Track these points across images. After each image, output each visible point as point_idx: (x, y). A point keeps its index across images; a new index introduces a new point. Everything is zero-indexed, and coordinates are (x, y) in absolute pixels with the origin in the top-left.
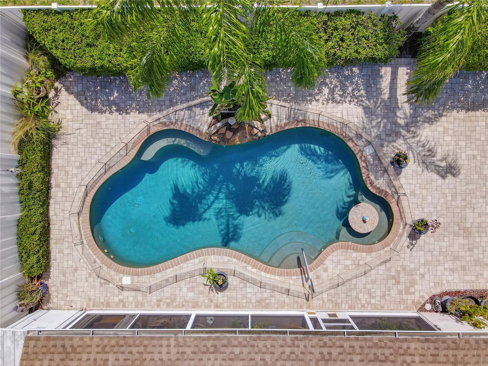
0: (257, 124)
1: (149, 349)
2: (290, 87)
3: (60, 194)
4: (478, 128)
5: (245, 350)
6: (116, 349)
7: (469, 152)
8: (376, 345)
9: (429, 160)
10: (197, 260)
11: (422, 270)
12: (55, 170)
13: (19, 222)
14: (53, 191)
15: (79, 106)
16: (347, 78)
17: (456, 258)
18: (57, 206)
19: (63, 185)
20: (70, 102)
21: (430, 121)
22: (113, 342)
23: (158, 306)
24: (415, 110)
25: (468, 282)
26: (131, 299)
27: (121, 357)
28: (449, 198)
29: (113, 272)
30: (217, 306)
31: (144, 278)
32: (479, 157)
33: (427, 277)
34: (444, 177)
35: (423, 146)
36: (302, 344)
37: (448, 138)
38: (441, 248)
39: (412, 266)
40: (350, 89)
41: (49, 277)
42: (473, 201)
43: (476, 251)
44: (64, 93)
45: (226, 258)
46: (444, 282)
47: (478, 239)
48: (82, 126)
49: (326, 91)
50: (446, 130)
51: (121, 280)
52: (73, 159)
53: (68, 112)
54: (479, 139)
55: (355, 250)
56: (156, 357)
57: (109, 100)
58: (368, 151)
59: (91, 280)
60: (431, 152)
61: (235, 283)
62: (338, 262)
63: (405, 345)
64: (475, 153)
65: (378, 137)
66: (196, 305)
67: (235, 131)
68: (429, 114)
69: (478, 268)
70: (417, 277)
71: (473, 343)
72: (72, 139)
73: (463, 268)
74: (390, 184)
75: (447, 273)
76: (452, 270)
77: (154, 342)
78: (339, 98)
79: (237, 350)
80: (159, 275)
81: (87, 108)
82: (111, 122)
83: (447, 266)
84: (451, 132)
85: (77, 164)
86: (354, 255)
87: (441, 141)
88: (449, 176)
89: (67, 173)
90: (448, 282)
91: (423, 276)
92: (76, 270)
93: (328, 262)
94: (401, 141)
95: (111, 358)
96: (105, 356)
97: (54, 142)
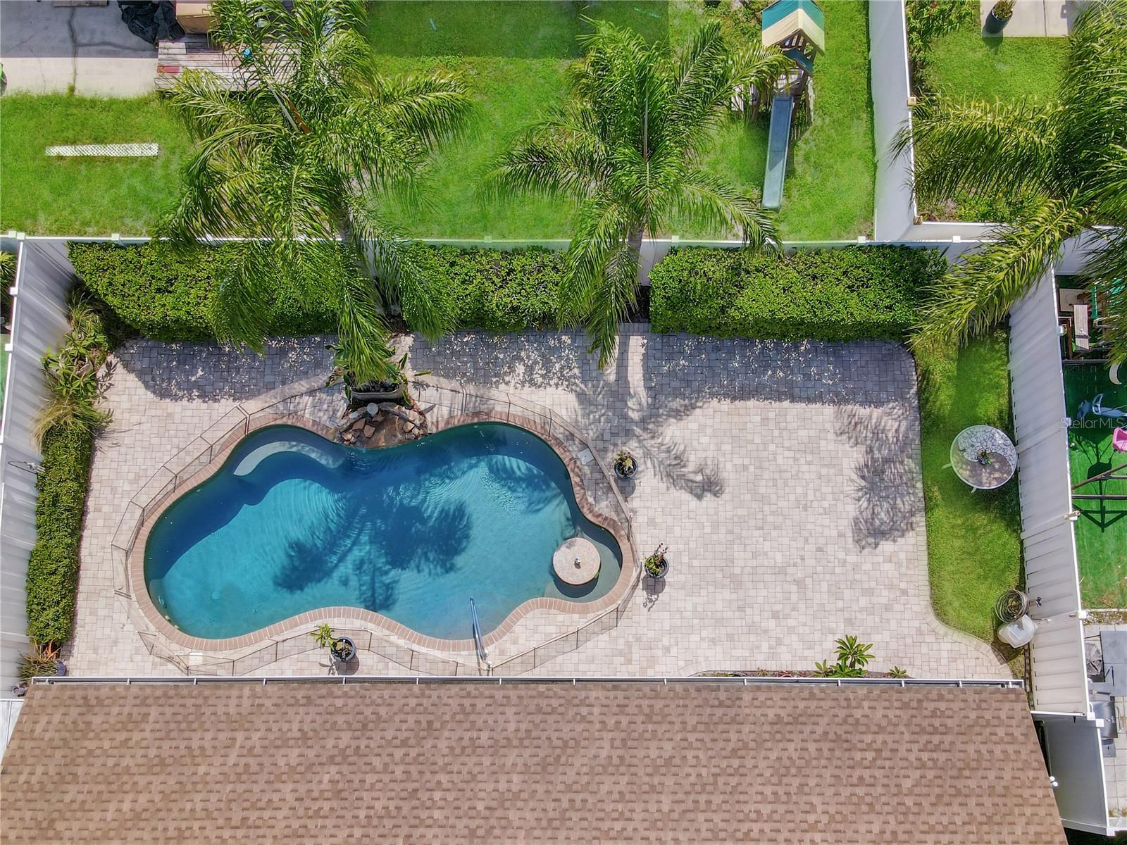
0: (412, 415)
2: (466, 363)
3: (100, 522)
4: (749, 425)
5: (351, 702)
6: (162, 701)
7: (738, 461)
9: (678, 471)
11: (666, 641)
12: (95, 485)
13: (33, 554)
14: (90, 519)
15: (141, 390)
16: (553, 350)
17: (719, 622)
18: (94, 541)
19: (106, 509)
20: (129, 384)
21: (678, 414)
22: (159, 693)
24: (655, 398)
25: (737, 659)
27: (169, 711)
28: (708, 530)
32: (752, 468)
33: (674, 651)
34: (700, 497)
35: (668, 451)
37: (705, 440)
38: (695, 606)
39: (651, 634)
40: (557, 366)
41: (70, 653)
42: (744, 533)
43: (749, 611)
44: (120, 371)
46: (701, 659)
47: (752, 593)
48: (143, 419)
49: (520, 369)
50: (702, 428)
52: (125, 468)
53: (125, 398)
54: (752, 442)
55: (563, 610)
57: (188, 381)
58: (584, 458)
59: (138, 658)
60: (680, 460)
61: (370, 662)
62: (535, 630)
64: (746, 461)
65: (601, 437)
67: (378, 426)
68: (677, 403)
69: (752, 637)
70: (659, 653)
72: (127, 439)
73: (730, 638)
74: (618, 509)
75: (705, 645)
76: (713, 641)
78: (540, 380)
79: (340, 702)
81: (154, 392)
82: (189, 413)
83: (704, 634)
84: (709, 431)
85: (131, 476)
86: (561, 617)
87: (695, 443)
88: (708, 496)
89: (114, 490)
90: (707, 659)
91: (667, 650)
93: (518, 629)
94: (632, 443)
95: (154, 712)
96: (144, 710)
97: (98, 443)
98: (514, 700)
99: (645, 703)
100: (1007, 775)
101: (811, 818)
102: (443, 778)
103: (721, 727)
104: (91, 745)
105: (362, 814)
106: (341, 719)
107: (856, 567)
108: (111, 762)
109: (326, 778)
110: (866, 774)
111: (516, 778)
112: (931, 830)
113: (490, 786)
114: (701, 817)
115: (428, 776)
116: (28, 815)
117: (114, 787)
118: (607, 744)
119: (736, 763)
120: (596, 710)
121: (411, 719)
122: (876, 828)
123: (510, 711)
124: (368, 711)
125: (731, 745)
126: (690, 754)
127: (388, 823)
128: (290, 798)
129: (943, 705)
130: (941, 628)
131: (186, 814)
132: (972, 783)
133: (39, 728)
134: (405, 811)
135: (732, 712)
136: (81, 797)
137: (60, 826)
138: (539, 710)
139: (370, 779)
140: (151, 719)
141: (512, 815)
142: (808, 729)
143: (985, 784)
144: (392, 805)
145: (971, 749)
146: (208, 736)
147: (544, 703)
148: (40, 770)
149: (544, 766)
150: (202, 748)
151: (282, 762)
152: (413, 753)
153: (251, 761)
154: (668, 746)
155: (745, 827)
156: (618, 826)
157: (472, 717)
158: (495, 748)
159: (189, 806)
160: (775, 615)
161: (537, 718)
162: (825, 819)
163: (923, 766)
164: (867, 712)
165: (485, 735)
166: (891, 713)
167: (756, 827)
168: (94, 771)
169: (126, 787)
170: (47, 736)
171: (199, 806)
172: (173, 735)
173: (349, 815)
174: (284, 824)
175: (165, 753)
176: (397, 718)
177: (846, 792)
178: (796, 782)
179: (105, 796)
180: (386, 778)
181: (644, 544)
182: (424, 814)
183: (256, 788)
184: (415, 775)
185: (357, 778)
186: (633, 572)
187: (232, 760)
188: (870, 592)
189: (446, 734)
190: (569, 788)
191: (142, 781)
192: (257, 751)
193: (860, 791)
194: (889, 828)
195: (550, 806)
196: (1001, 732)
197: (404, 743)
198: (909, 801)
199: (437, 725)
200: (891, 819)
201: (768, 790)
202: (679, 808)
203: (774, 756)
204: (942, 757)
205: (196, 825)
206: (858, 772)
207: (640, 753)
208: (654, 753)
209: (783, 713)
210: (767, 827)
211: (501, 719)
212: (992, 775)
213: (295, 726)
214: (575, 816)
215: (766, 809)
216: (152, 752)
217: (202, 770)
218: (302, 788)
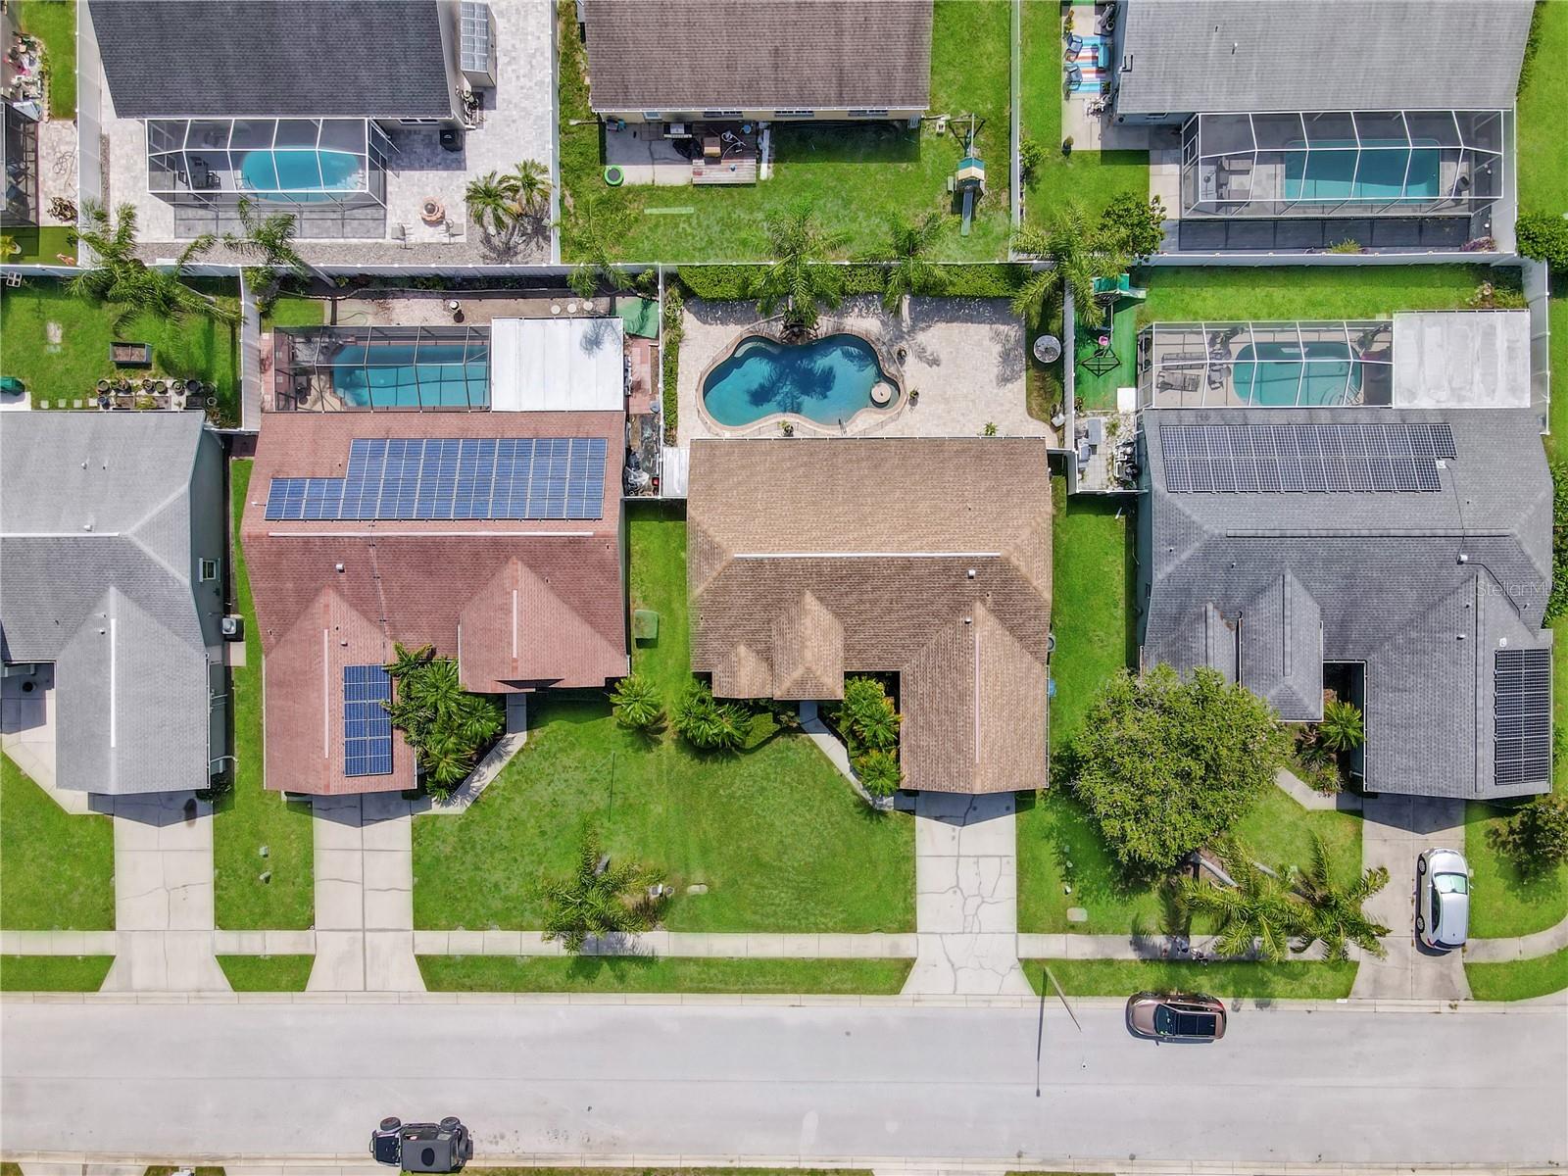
0: (812, 331)
3: (684, 379)
4: (954, 334)
6: (738, 446)
7: (948, 350)
9: (922, 355)
10: (774, 419)
11: (918, 426)
12: (680, 363)
14: (679, 377)
15: (695, 321)
16: (870, 301)
17: (939, 417)
18: (683, 387)
19: (685, 372)
20: (690, 319)
21: (923, 329)
22: (736, 443)
24: (914, 322)
28: (935, 380)
32: (953, 354)
33: (921, 430)
34: (931, 366)
35: (919, 346)
37: (934, 341)
38: (930, 411)
39: (912, 423)
40: (872, 309)
41: (677, 431)
42: (950, 381)
43: (952, 413)
44: (686, 313)
46: (932, 431)
47: (953, 405)
48: (698, 334)
49: (856, 310)
50: (933, 337)
52: (693, 354)
53: (689, 324)
54: (954, 342)
55: (876, 413)
57: (715, 316)
58: (884, 349)
60: (924, 350)
61: (798, 433)
62: (866, 420)
64: (951, 351)
65: (891, 340)
67: (798, 337)
68: (923, 325)
69: (953, 424)
70: (915, 430)
72: (692, 342)
73: (944, 424)
74: (898, 371)
75: (934, 426)
78: (865, 315)
81: (701, 322)
82: (717, 330)
83: (933, 422)
84: (937, 337)
85: (695, 358)
86: (876, 416)
87: (931, 343)
88: (935, 366)
89: (687, 365)
91: (918, 429)
92: (695, 428)
93: (859, 420)
94: (904, 342)
95: (736, 450)
96: (733, 449)
97: (680, 344)
98: (864, 445)
99: (910, 444)
100: (1034, 468)
101: (966, 482)
102: (841, 471)
103: (937, 453)
104: (718, 461)
105: (815, 482)
106: (802, 452)
107: (997, 395)
108: (726, 466)
109: (801, 471)
110: (986, 467)
111: (866, 470)
112: (1006, 485)
113: (857, 473)
114: (930, 482)
115: (836, 470)
116: (703, 483)
117: (730, 474)
118: (897, 459)
119: (942, 465)
120: (892, 448)
122: (987, 485)
123: (863, 448)
125: (940, 459)
126: (926, 462)
127: (825, 485)
128: (790, 477)
129: (1016, 445)
130: (1029, 418)
131: (756, 482)
132: (1022, 470)
133: (699, 456)
134: (829, 481)
135: (941, 449)
136: (719, 477)
137: (715, 486)
138: (873, 448)
141: (866, 482)
142: (967, 454)
143: (1026, 470)
144: (825, 479)
145: (1023, 459)
146: (757, 458)
147: (874, 445)
148: (702, 469)
149: (876, 466)
150: (756, 462)
151: (784, 466)
153: (774, 466)
154: (918, 460)
155: (944, 485)
156: (901, 485)
157: (849, 451)
158: (858, 461)
159: (756, 480)
160: (963, 414)
161: (873, 450)
162: (971, 482)
163: (1006, 465)
164: (989, 448)
165: (854, 456)
166: (997, 448)
167: (947, 485)
168: (722, 469)
169: (734, 474)
170: (702, 458)
171: (760, 480)
172: (745, 457)
173: (811, 482)
174: (789, 485)
175: (744, 463)
176: (823, 452)
177: (979, 474)
178: (962, 471)
179: (727, 477)
180: (822, 471)
181: (909, 386)
182: (836, 482)
183: (778, 474)
184: (831, 470)
185: (811, 471)
186: (905, 397)
187: (767, 466)
188: (1002, 405)
189: (841, 457)
190: (884, 473)
191: (738, 472)
192: (775, 463)
193: (984, 473)
194: (992, 484)
195: (879, 479)
196: (1034, 454)
198: (1000, 476)
200: (993, 482)
201: (952, 474)
202: (922, 479)
203: (955, 462)
204: (1012, 462)
205: (760, 486)
206: (983, 468)
207: (909, 462)
208: (913, 462)
210: (951, 485)
211: (860, 450)
212: (1029, 468)
214: (887, 482)
215: (951, 480)
216: (739, 464)
217: (758, 469)
218: (793, 474)
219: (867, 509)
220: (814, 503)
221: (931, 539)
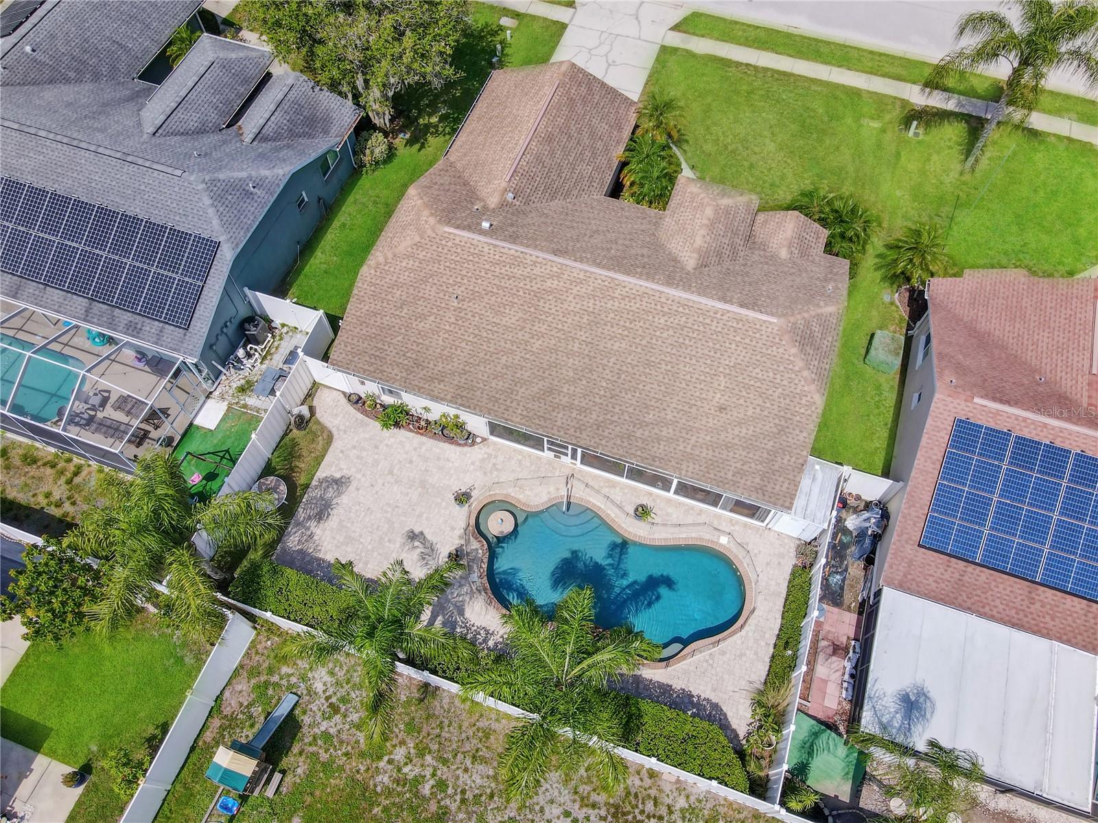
1: (701, 473)
3: (767, 636)
5: (633, 451)
8: (542, 427)
9: (427, 551)
10: (656, 536)
12: (768, 660)
14: (773, 641)
15: (729, 715)
18: (772, 626)
19: (763, 643)
20: (737, 722)
22: (727, 486)
23: (701, 511)
26: (724, 524)
27: (722, 474)
29: (735, 551)
30: (651, 494)
31: (708, 537)
34: (421, 533)
36: (592, 443)
41: (795, 566)
43: (423, 468)
45: (630, 529)
47: (417, 476)
48: (731, 693)
51: (729, 542)
52: (747, 665)
53: (741, 713)
56: (697, 467)
57: (698, 710)
59: (756, 551)
60: (423, 557)
61: (629, 507)
63: (523, 421)
66: (669, 501)
69: (427, 455)
70: (477, 463)
71: (478, 409)
72: (743, 684)
75: (453, 460)
76: (448, 460)
77: (696, 477)
78: (481, 632)
79: (639, 453)
80: (694, 535)
81: (721, 710)
82: (701, 688)
83: (451, 465)
85: (744, 659)
88: (417, 532)
89: (756, 653)
90: (455, 453)
91: (473, 464)
92: (768, 564)
96: (734, 479)
97: (761, 687)
98: (555, 428)
99: (495, 408)
100: (358, 330)
101: (446, 336)
102: (597, 400)
103: (466, 386)
104: (760, 467)
105: (637, 394)
106: (639, 444)
108: (751, 455)
109: (651, 416)
110: (414, 347)
111: (565, 390)
112: (400, 317)
113: (578, 390)
114: (491, 350)
115: (605, 403)
116: (790, 440)
117: (750, 442)
118: (520, 393)
119: (467, 368)
120: (519, 411)
121: (606, 434)
122: (422, 324)
123: (559, 423)
124: (626, 444)
125: (466, 377)
126: (485, 378)
127: (626, 386)
128: (668, 412)
129: (366, 367)
130: (334, 431)
131: (717, 418)
132: (374, 331)
133: (786, 485)
134: (618, 390)
135: (458, 392)
136: (766, 441)
137: (775, 430)
138: (545, 419)
139: (631, 410)
140: (731, 473)
141: (571, 374)
142: (429, 374)
143: (369, 329)
144: (623, 394)
145: (365, 345)
146: (704, 455)
147: (542, 423)
148: (785, 461)
149: (551, 392)
150: (707, 449)
151: (671, 431)
152: (608, 416)
153: (685, 435)
154: (493, 385)
155: (475, 340)
156: (527, 356)
157: (577, 426)
158: (570, 407)
159: (715, 422)
161: (547, 416)
162: (441, 334)
163: (389, 343)
164: (400, 374)
165: (574, 415)
166: (390, 370)
167: (471, 339)
168: (758, 453)
169: (744, 440)
170: (781, 479)
171: (710, 420)
172: (721, 461)
173: (643, 396)
174: (673, 400)
175: (725, 452)
176: (613, 436)
177: (427, 342)
178: (445, 352)
179: (754, 438)
180: (623, 408)
182: (610, 386)
183: (684, 421)
184: (610, 405)
185: (637, 412)
187: (694, 439)
189: (591, 421)
190: (543, 379)
191: (736, 441)
192: (682, 440)
193: (421, 341)
194: (417, 323)
195: (553, 373)
196: (349, 349)
197: (612, 422)
198: (403, 331)
199: (595, 427)
200: (414, 326)
201: (458, 352)
202: (499, 356)
203: (450, 367)
204: (379, 345)
205: (712, 412)
206: (418, 349)
207: (506, 385)
208: (501, 383)
209: (436, 384)
210: (466, 337)
211: (564, 421)
212: (364, 332)
213: (661, 447)
214: (544, 365)
215: (463, 344)
216: (731, 454)
217: (708, 438)
218: (662, 414)
219: (582, 335)
220: (648, 364)
221: (518, 272)
